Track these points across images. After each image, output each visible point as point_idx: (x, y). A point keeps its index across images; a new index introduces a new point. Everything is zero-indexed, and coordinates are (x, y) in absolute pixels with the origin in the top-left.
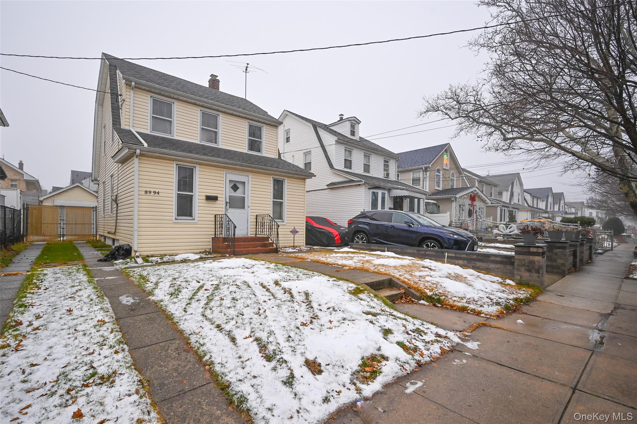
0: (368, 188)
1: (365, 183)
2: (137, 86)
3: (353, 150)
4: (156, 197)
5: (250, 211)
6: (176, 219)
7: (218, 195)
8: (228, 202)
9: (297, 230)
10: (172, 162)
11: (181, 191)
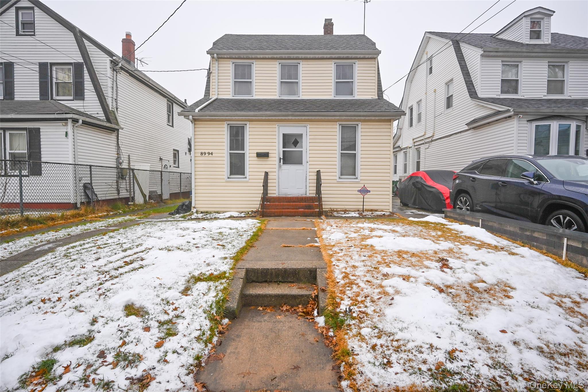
0: (528, 121)
1: (516, 114)
2: (220, 56)
3: (520, 62)
4: (210, 157)
5: (308, 166)
6: (228, 178)
7: (270, 152)
8: (282, 158)
9: (369, 189)
10: (223, 123)
11: (233, 150)
